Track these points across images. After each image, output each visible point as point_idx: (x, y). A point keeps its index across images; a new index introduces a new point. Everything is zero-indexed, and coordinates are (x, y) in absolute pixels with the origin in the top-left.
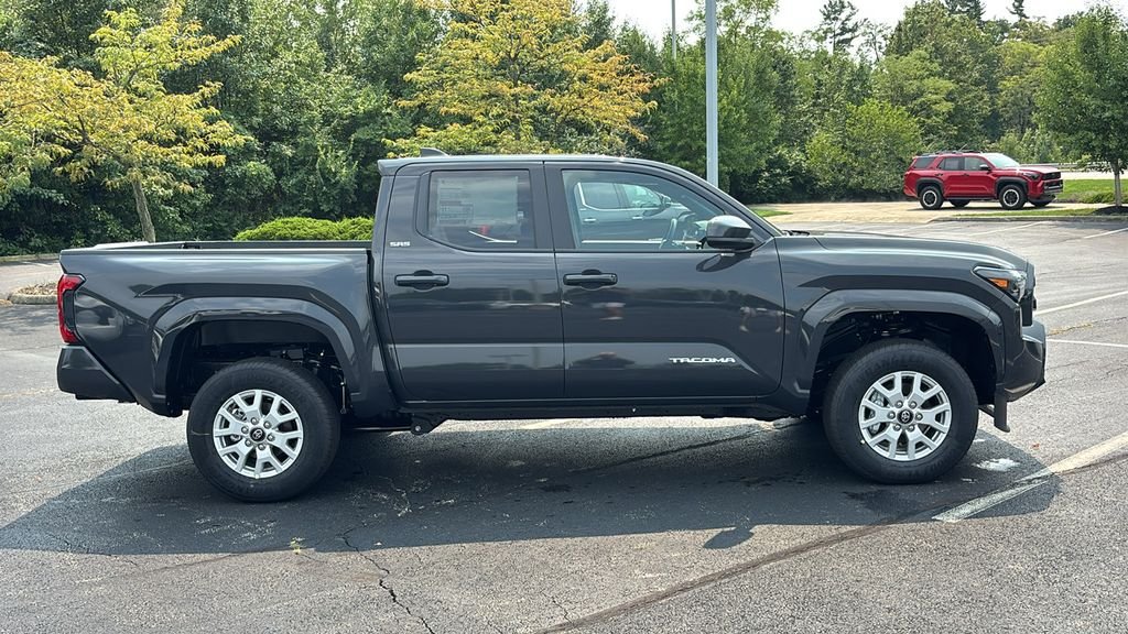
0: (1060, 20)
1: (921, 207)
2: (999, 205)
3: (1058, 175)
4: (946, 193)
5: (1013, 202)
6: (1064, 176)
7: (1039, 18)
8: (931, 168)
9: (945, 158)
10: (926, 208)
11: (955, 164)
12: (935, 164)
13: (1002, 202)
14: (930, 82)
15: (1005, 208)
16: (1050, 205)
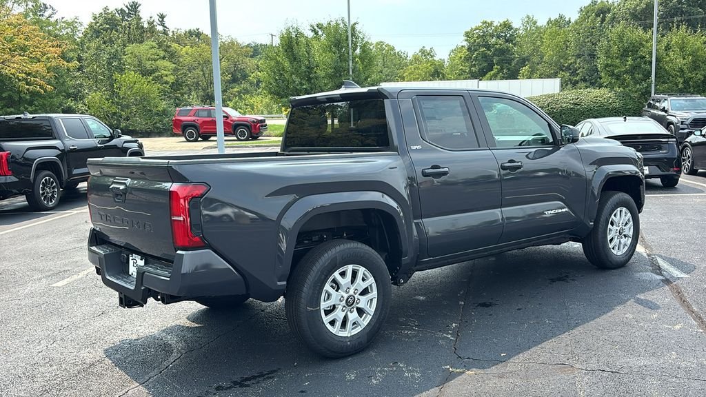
0: (186, 32)
1: (185, 140)
2: (236, 138)
3: (264, 121)
4: (201, 131)
5: (244, 137)
6: (267, 122)
7: (178, 30)
8: (190, 116)
9: (198, 110)
10: (188, 141)
11: (205, 114)
12: (192, 113)
13: (237, 137)
14: (160, 63)
15: (239, 140)
16: (260, 138)
